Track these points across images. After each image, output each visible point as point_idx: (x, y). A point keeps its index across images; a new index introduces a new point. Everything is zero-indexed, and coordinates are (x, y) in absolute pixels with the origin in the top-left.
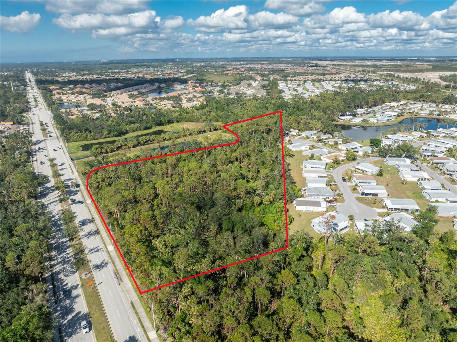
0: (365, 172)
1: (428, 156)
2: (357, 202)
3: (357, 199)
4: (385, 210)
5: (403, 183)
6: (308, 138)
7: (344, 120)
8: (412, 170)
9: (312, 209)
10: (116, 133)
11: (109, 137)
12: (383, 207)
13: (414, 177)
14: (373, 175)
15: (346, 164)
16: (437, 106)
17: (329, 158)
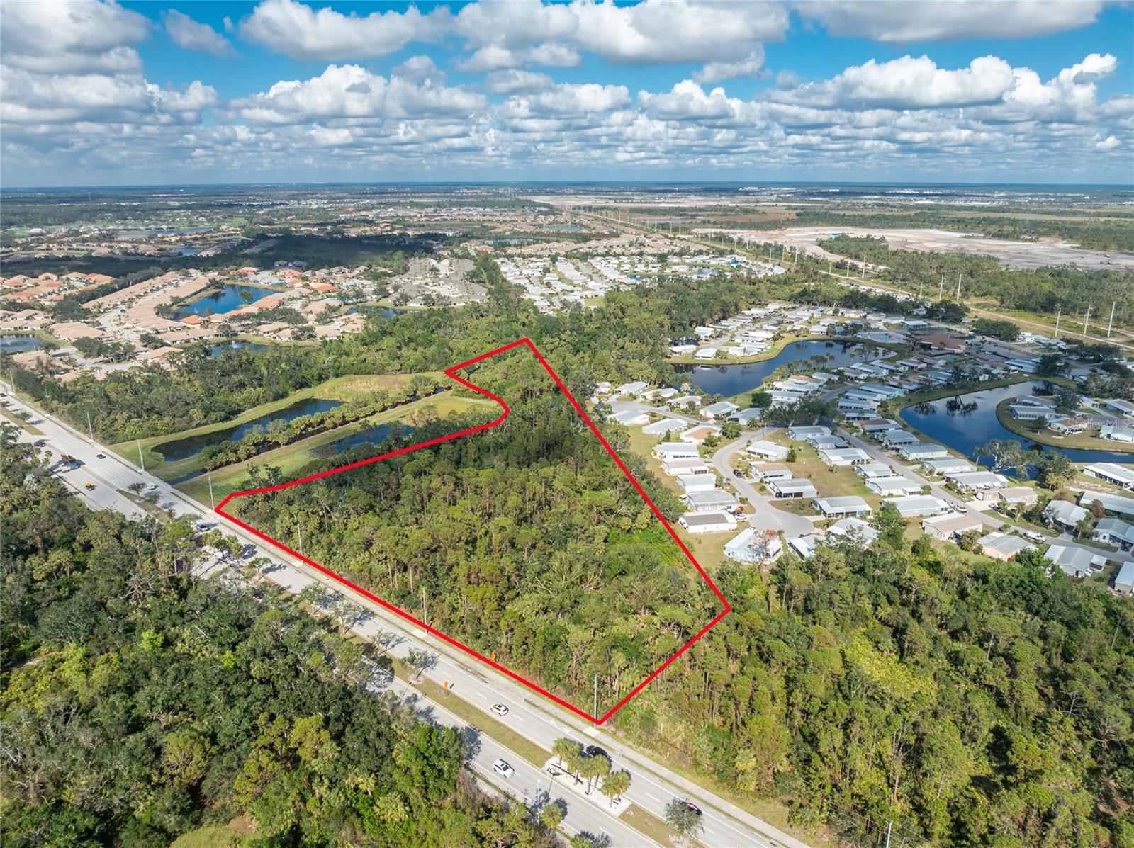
0: (765, 458)
1: (854, 418)
2: (775, 509)
3: (772, 503)
4: (822, 518)
5: (832, 471)
6: (635, 398)
7: (680, 353)
8: (837, 447)
9: (713, 528)
10: (223, 414)
11: (206, 424)
12: (818, 513)
13: (845, 458)
14: (780, 461)
15: (726, 444)
16: (836, 312)
17: (695, 435)
